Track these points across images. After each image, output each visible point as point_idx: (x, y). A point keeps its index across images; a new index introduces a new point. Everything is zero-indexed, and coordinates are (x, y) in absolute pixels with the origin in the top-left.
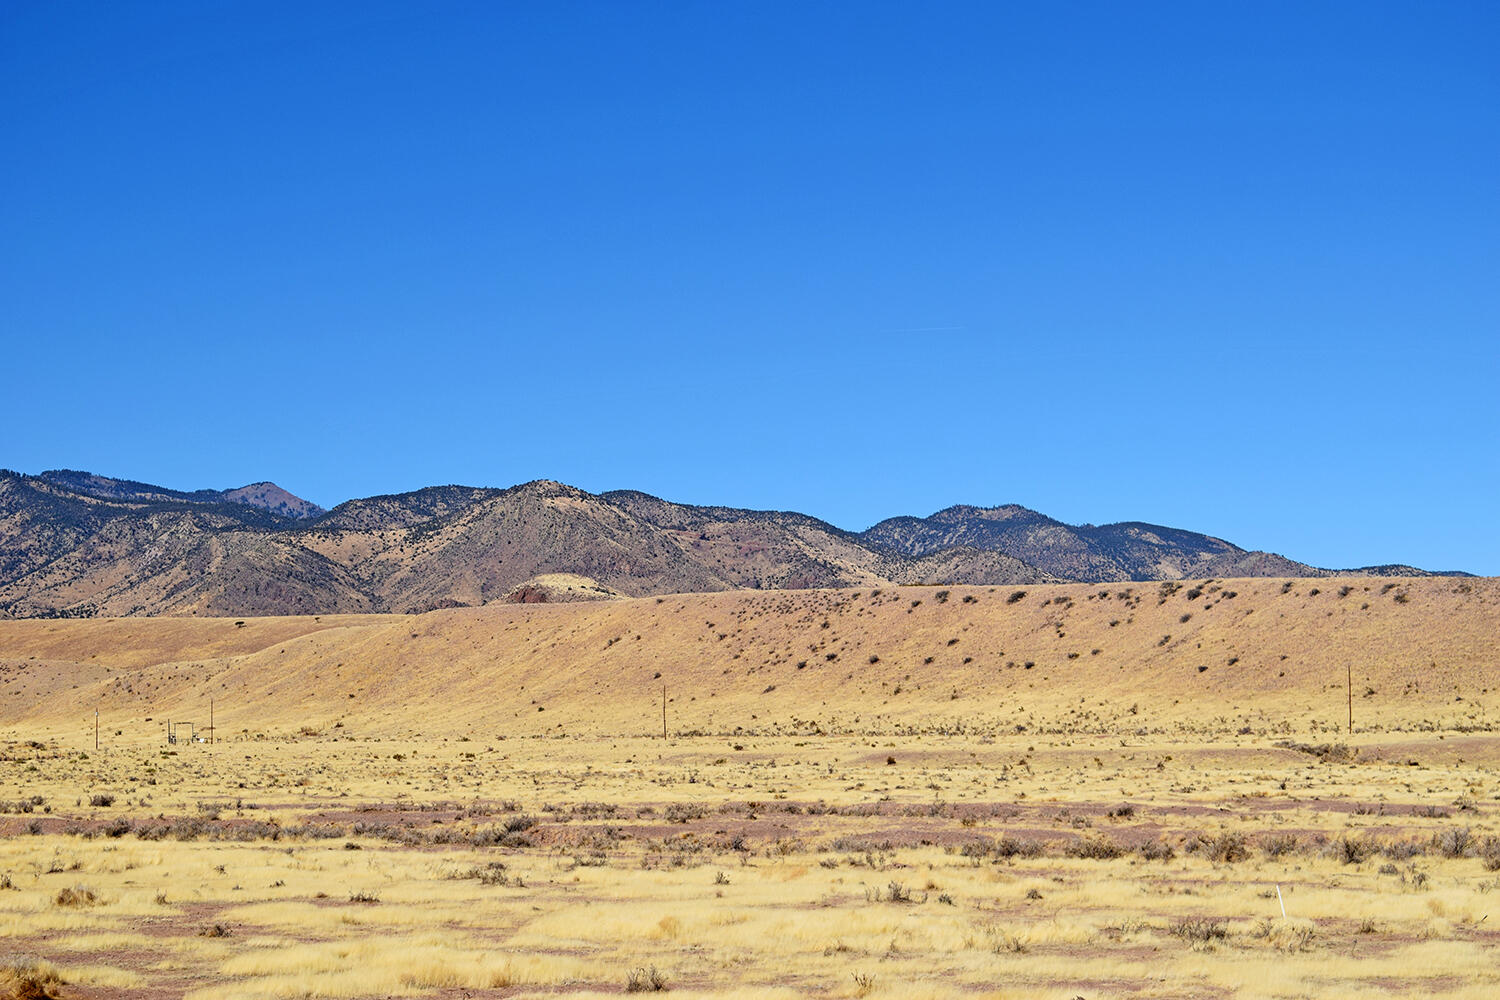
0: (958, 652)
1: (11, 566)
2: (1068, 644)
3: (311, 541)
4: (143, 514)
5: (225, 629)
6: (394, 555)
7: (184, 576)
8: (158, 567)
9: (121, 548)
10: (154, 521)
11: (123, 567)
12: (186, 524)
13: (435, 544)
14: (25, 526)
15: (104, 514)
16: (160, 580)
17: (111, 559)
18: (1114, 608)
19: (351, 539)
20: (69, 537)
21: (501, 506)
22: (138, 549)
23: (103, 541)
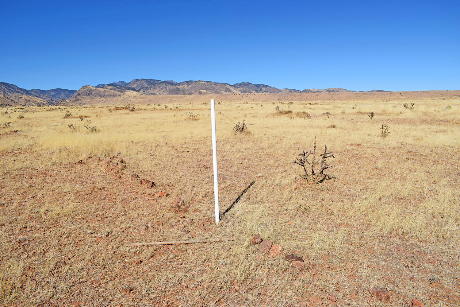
0: (235, 99)
1: (147, 89)
2: (243, 98)
3: (177, 86)
4: (160, 83)
5: (176, 96)
6: (186, 88)
7: (165, 90)
8: (162, 89)
9: (158, 87)
11: (158, 89)
12: (164, 85)
13: (190, 87)
14: (148, 85)
15: (156, 83)
16: (162, 90)
17: (157, 88)
18: (247, 95)
19: (181, 86)
20: (152, 86)
21: (196, 83)
22: (159, 87)
23: (156, 86)
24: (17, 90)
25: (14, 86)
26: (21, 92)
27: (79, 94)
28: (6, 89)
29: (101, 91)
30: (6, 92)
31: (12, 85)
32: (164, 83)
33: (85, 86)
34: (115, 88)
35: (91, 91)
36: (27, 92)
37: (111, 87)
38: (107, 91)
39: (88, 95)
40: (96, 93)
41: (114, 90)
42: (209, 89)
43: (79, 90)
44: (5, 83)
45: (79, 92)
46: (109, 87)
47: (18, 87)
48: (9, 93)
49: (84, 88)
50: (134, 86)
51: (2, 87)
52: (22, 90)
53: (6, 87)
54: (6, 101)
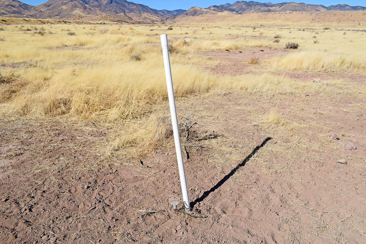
1: (244, 10)
3: (270, 8)
4: (256, 5)
6: (277, 9)
7: (258, 11)
8: (256, 10)
9: (253, 8)
10: (257, 6)
11: (253, 10)
12: (259, 6)
13: (281, 8)
14: (246, 6)
15: (253, 5)
16: (256, 11)
17: (252, 9)
19: (273, 8)
20: (249, 7)
21: (287, 4)
22: (255, 8)
23: (252, 8)
24: (149, 10)
25: (147, 7)
26: (152, 11)
27: (187, 14)
28: (141, 9)
29: (204, 11)
30: (141, 11)
31: (146, 6)
32: (259, 4)
33: (193, 7)
34: (217, 8)
35: (197, 12)
36: (155, 12)
37: (214, 8)
38: (209, 12)
39: (193, 14)
40: (200, 13)
41: (216, 11)
42: (298, 10)
43: (188, 10)
44: (142, 5)
45: (187, 12)
46: (212, 8)
47: (149, 8)
48: (142, 12)
49: (192, 8)
50: (234, 8)
51: (139, 7)
52: (152, 9)
53: (142, 8)
54: (124, 18)
